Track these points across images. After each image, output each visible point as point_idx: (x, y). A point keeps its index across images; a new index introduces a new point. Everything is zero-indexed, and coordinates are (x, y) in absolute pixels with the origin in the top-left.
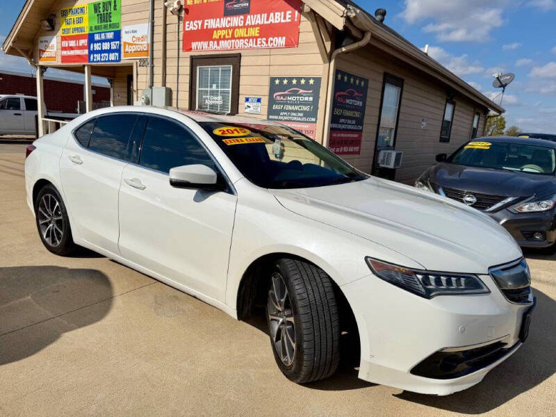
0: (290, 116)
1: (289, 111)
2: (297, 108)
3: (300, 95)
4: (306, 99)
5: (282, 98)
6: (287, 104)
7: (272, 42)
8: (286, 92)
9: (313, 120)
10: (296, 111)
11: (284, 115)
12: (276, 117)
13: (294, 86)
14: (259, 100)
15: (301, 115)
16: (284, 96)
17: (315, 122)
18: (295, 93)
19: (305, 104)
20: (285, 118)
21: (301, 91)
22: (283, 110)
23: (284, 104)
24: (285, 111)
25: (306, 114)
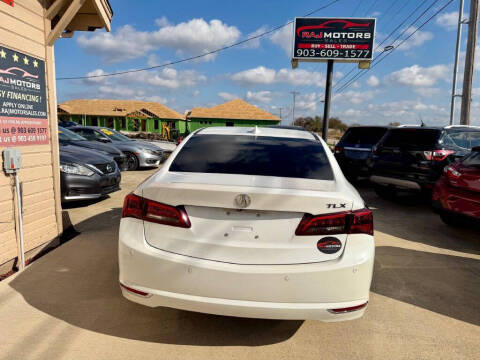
0: (17, 108)
1: (15, 101)
2: (24, 97)
3: (25, 79)
4: (33, 86)
5: (2, 79)
6: (11, 89)
8: (6, 72)
9: (44, 114)
11: (8, 108)
13: (16, 64)
15: (31, 107)
16: (5, 76)
17: (46, 117)
18: (19, 76)
19: (33, 92)
20: (12, 111)
21: (26, 74)
22: (6, 99)
23: (7, 90)
24: (9, 100)
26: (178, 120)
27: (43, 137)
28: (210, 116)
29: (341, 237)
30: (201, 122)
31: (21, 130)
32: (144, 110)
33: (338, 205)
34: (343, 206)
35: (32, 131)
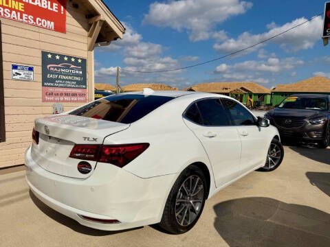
0: (65, 83)
1: (63, 80)
2: (70, 78)
3: (72, 69)
4: (77, 72)
5: (56, 69)
6: (61, 74)
7: (39, 22)
8: (59, 66)
9: (84, 86)
10: (69, 80)
11: (59, 83)
12: (52, 84)
13: (66, 62)
14: (31, 69)
15: (74, 83)
16: (58, 68)
17: (86, 88)
18: (68, 67)
19: (77, 75)
20: (62, 85)
21: (72, 66)
22: (58, 79)
23: (59, 74)
24: (60, 79)
25: (78, 82)
26: (266, 94)
27: (82, 99)
28: (290, 90)
29: (92, 163)
30: (282, 95)
31: (67, 95)
32: (242, 88)
33: (91, 139)
34: (95, 140)
35: (74, 95)
